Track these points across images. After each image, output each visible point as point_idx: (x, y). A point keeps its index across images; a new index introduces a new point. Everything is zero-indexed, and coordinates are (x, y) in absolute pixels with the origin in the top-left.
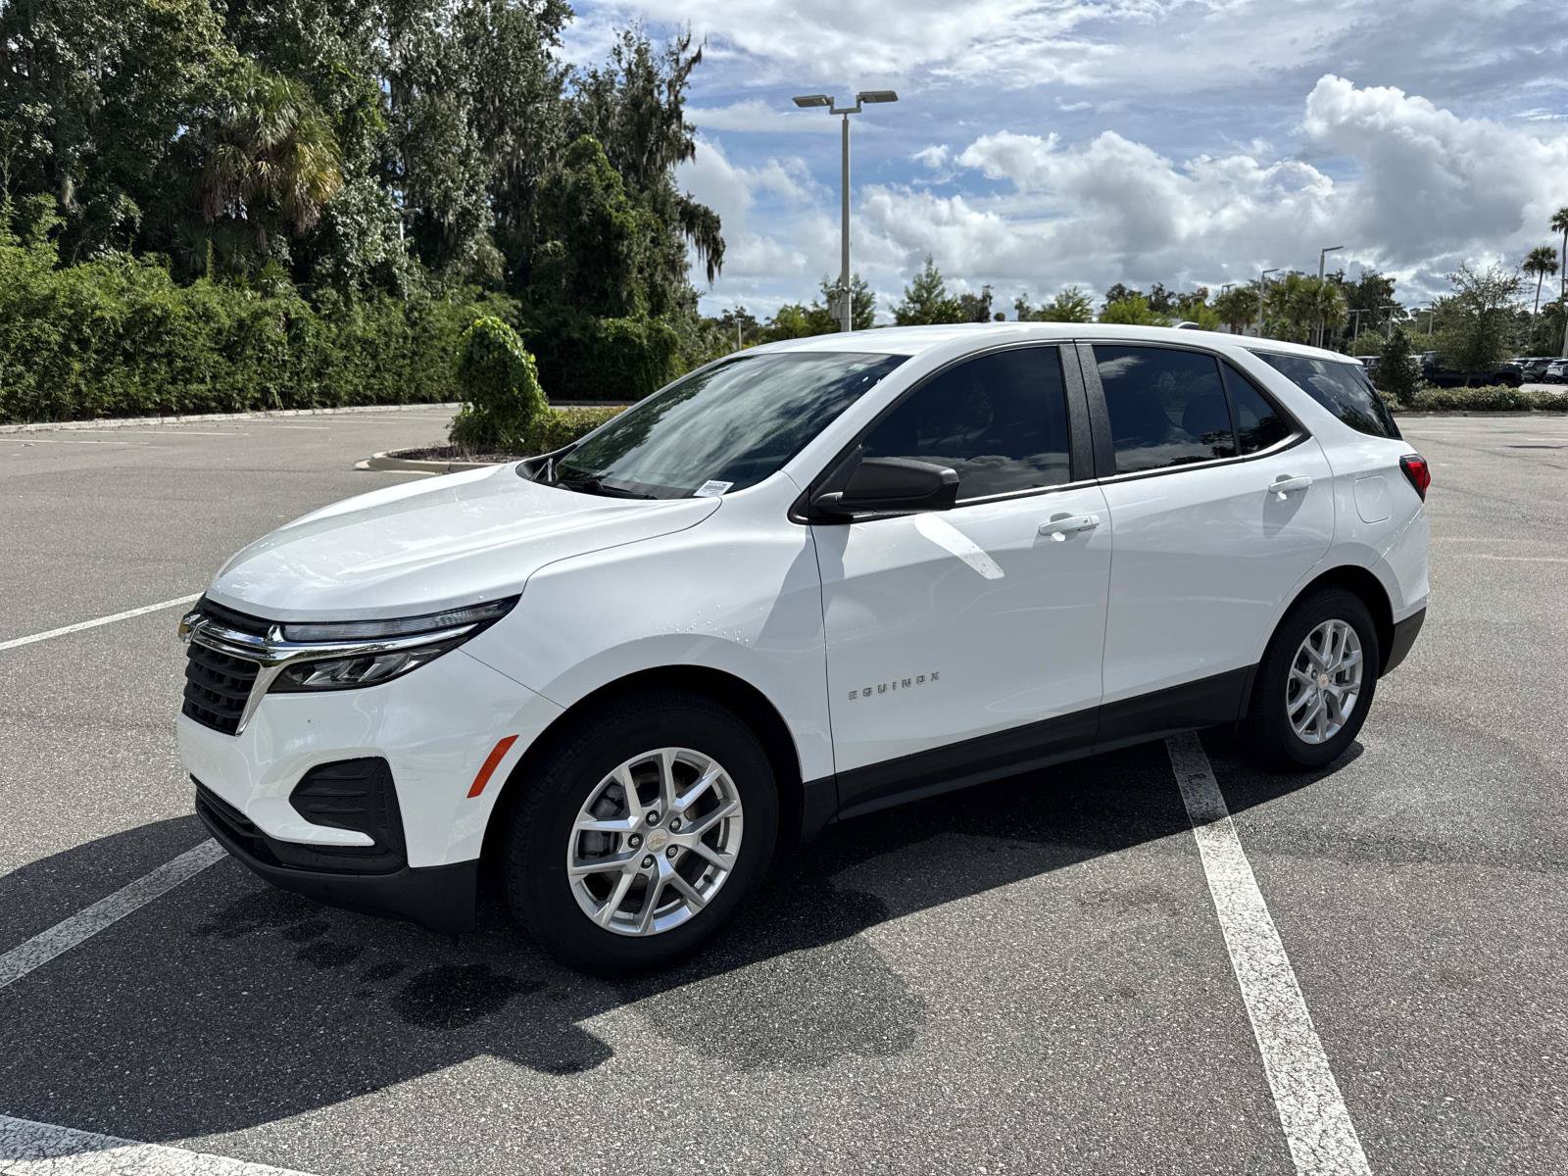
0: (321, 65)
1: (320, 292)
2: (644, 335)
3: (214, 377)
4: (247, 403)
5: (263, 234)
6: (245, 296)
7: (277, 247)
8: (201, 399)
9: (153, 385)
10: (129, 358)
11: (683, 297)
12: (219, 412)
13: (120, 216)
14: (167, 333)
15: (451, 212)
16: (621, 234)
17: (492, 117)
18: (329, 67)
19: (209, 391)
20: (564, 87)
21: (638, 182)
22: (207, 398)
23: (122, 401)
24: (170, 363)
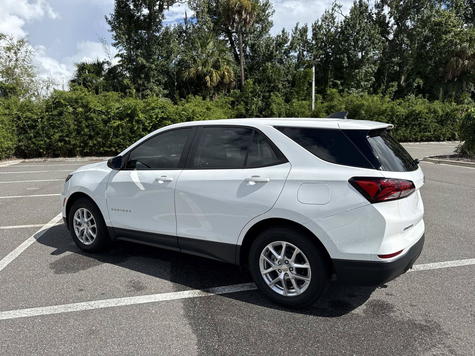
3: (434, 131)
4: (446, 138)
5: (465, 83)
7: (469, 87)
8: (429, 137)
9: (413, 133)
10: (407, 126)
12: (435, 141)
13: (416, 85)
14: (420, 118)
19: (432, 134)
22: (431, 137)
23: (402, 138)
24: (420, 127)
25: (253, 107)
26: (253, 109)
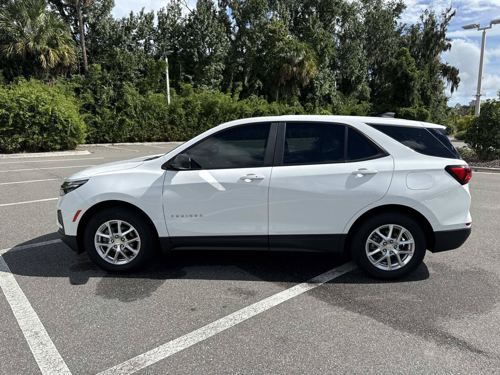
0: (315, 37)
1: (307, 104)
2: (415, 113)
5: (293, 88)
6: (285, 106)
7: (297, 91)
11: (441, 99)
13: (257, 86)
15: (354, 77)
16: (412, 79)
17: (373, 45)
18: (317, 37)
20: (402, 31)
21: (425, 61)
25: (104, 96)
26: (104, 99)
